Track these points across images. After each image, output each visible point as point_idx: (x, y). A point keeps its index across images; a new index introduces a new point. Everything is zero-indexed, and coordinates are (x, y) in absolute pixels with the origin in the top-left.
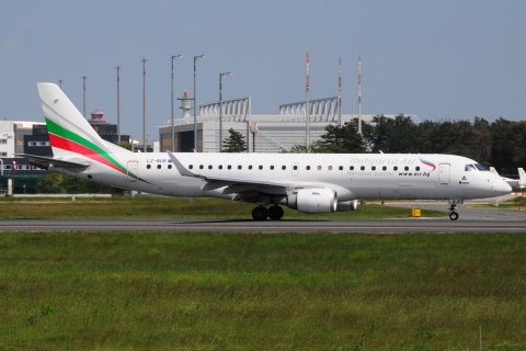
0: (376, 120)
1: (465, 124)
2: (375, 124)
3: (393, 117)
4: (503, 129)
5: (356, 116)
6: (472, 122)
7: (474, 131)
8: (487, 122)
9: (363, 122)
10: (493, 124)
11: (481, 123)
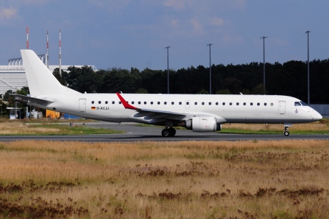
0: (69, 69)
1: (125, 72)
2: (68, 72)
3: (80, 67)
4: (148, 75)
5: (58, 67)
6: (130, 70)
7: (131, 76)
8: (138, 71)
9: (62, 70)
10: (142, 72)
11: (134, 71)
